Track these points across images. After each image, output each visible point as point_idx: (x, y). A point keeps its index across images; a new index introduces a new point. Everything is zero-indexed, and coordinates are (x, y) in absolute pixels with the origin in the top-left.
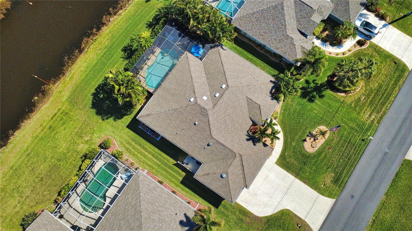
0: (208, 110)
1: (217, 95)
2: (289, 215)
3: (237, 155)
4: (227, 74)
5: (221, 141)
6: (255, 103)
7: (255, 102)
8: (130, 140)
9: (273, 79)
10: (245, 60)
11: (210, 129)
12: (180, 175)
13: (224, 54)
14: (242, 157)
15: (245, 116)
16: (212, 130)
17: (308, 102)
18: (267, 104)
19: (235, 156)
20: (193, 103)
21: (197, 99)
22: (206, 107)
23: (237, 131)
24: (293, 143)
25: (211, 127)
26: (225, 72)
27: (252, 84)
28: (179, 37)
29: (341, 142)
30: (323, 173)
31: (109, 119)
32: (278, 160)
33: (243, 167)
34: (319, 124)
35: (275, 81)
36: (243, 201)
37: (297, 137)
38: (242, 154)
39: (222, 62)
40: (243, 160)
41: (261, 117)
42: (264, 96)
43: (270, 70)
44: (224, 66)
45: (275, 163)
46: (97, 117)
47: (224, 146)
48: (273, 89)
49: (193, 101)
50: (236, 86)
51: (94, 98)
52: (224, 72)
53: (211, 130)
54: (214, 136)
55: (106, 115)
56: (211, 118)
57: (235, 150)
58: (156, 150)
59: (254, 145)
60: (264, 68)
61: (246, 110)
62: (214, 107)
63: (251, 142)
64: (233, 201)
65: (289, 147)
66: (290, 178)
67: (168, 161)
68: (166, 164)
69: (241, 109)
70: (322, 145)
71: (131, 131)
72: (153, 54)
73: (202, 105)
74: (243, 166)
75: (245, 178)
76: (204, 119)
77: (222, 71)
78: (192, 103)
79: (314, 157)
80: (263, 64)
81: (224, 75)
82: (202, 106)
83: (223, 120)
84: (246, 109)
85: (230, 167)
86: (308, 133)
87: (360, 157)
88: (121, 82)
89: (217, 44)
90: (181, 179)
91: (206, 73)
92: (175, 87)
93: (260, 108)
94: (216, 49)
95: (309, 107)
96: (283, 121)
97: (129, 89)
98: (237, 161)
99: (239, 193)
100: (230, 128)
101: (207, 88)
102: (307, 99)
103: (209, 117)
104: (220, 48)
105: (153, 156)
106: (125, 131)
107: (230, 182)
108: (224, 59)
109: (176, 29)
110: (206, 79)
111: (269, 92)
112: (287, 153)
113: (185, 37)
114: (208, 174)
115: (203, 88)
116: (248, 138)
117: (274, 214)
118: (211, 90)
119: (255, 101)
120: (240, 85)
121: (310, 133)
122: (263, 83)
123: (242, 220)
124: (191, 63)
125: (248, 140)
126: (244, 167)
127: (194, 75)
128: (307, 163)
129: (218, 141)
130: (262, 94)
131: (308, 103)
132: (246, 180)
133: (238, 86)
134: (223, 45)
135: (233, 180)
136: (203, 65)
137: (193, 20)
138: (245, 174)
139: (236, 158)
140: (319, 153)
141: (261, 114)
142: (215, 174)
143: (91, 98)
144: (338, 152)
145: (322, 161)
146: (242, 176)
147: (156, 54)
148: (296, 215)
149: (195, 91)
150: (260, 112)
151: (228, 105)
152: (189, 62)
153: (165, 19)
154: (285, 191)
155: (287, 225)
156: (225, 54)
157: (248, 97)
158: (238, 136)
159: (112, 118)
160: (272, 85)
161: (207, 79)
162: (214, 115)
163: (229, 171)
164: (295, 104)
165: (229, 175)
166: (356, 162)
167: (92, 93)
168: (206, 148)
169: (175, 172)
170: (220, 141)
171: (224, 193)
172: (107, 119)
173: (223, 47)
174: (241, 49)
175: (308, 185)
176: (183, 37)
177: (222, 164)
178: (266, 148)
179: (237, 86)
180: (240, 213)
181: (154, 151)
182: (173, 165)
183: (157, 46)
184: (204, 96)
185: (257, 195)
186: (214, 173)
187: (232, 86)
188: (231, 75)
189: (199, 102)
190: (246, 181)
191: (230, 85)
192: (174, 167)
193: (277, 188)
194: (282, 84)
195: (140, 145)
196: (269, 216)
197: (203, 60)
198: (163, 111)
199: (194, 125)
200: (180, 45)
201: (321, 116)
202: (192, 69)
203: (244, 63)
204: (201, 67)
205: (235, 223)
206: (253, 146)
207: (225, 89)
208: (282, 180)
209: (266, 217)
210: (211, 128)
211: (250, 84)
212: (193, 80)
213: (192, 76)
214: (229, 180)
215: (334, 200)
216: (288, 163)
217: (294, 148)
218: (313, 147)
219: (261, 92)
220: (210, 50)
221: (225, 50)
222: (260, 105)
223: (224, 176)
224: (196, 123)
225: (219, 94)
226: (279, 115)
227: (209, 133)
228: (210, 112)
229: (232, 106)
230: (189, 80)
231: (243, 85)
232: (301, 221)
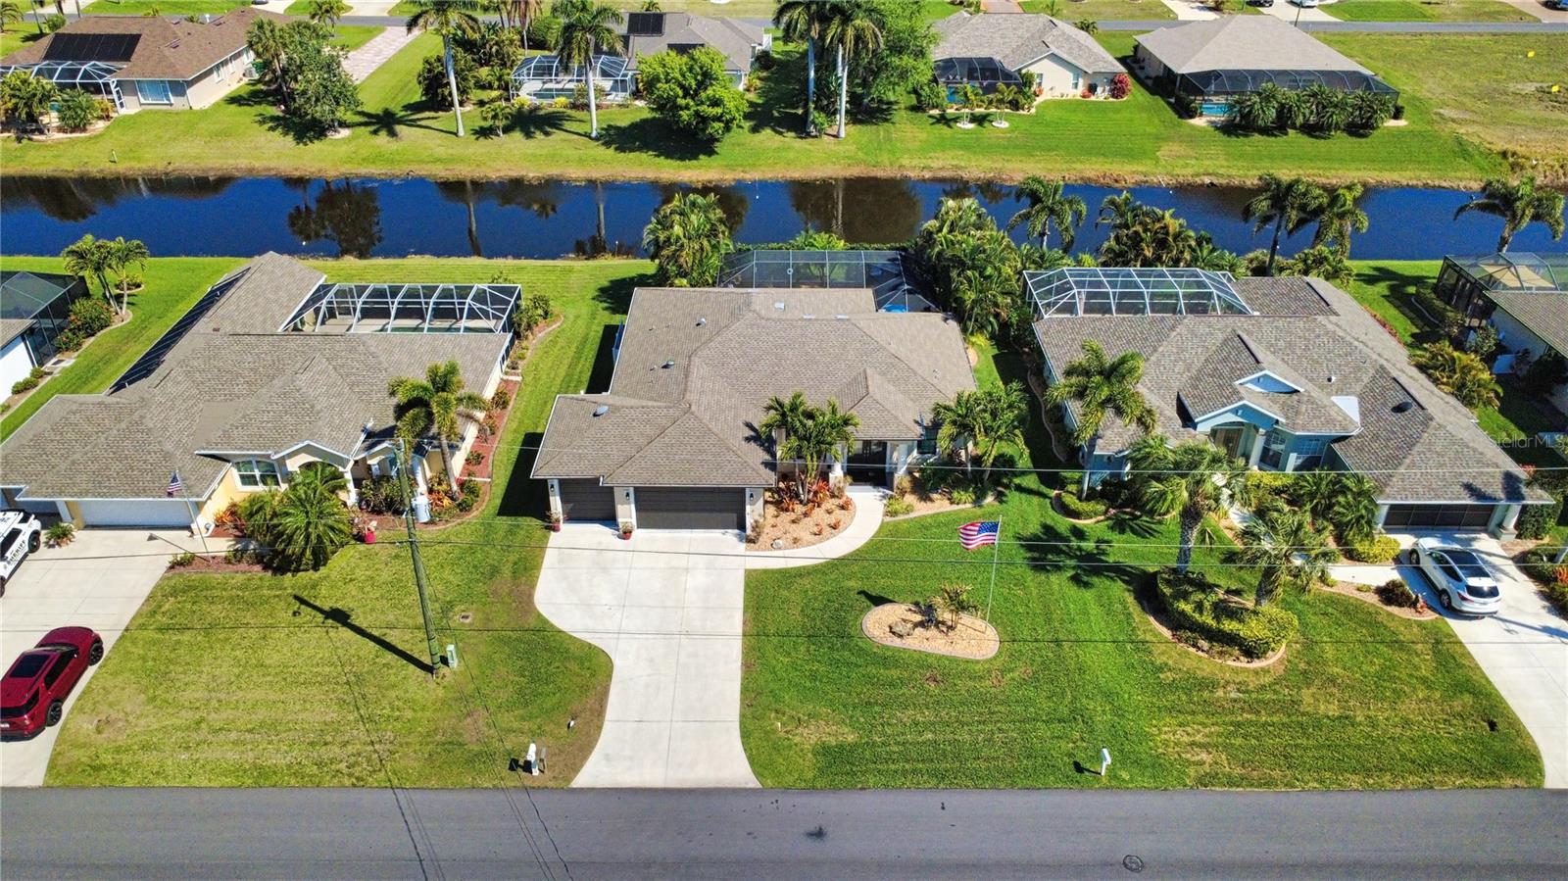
0: (752, 309)
2: (594, 674)
17: (1025, 561)
25: (717, 338)
27: (910, 364)
28: (886, 259)
30: (829, 704)
31: (602, 303)
36: (561, 551)
37: (884, 582)
38: (693, 409)
42: (909, 406)
45: (746, 571)
46: (594, 292)
47: (686, 378)
53: (709, 342)
54: (699, 356)
57: (692, 396)
59: (749, 440)
61: (830, 389)
63: (752, 433)
65: (832, 577)
69: (822, 377)
70: (926, 655)
71: (599, 332)
74: (663, 432)
76: (725, 321)
79: (860, 650)
84: (834, 389)
86: (925, 600)
98: (665, 414)
102: (1028, 555)
106: (594, 327)
112: (805, 581)
113: (899, 265)
117: (571, 637)
120: (878, 340)
123: (495, 574)
125: (751, 427)
128: (822, 639)
132: (626, 466)
133: (873, 337)
135: (604, 435)
138: (642, 453)
140: (891, 659)
144: (949, 715)
146: (630, 450)
157: (869, 373)
163: (624, 410)
165: (612, 418)
168: (655, 369)
171: (551, 448)
175: (744, 679)
179: (870, 334)
180: (517, 562)
184: (782, 304)
185: (604, 572)
190: (621, 466)
193: (665, 607)
196: (552, 624)
199: (694, 325)
205: (477, 565)
208: (706, 608)
209: (546, 621)
210: (712, 340)
211: (904, 360)
214: (598, 424)
215: (753, 782)
216: (775, 596)
218: (891, 631)
219: (912, 395)
223: (602, 410)
224: (703, 323)
225: (814, 317)
227: (696, 348)
228: (749, 316)
231: (886, 346)
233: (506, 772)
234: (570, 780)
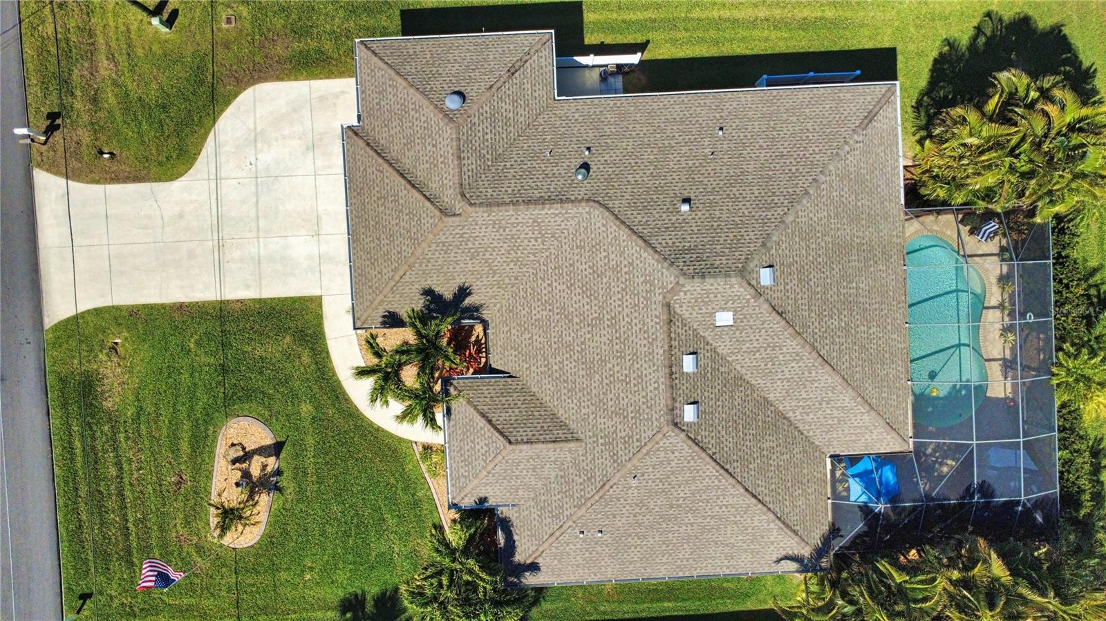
0: (682, 280)
1: (688, 363)
2: (161, 164)
3: (460, 206)
4: (712, 469)
5: (552, 211)
6: (534, 439)
7: (535, 446)
8: (849, 14)
9: (530, 580)
10: (681, 574)
11: (623, 223)
12: (603, 27)
13: (772, 539)
14: (438, 213)
15: (533, 368)
16: (613, 226)
17: (360, 592)
18: (489, 468)
19: (463, 195)
20: (752, 265)
21: (752, 291)
22: (694, 287)
23: (522, 293)
24: (310, 408)
25: (624, 233)
26: (722, 471)
27: (592, 501)
28: (984, 482)
29: (155, 534)
30: (143, 385)
31: (971, 32)
32: (319, 317)
33: (409, 182)
34: (270, 541)
35: (518, 577)
36: (337, 96)
37: (310, 441)
38: (446, 219)
39: (760, 506)
40: (427, 204)
41: (475, 408)
42: (520, 493)
43: (566, 610)
44: (742, 490)
45: (320, 297)
46: (1018, 10)
47: (528, 203)
48: (506, 541)
49: (758, 273)
50: (647, 448)
51: (1075, 61)
52: (727, 470)
53: (618, 223)
54: (588, 213)
55: (994, 35)
56: (649, 260)
57: (479, 214)
58: (739, 49)
59: (428, 292)
60: (592, 602)
61: (545, 389)
62: (668, 305)
63: (448, 294)
64: (363, 47)
65: (316, 388)
66: (239, 289)
67: (674, 42)
68: (672, 24)
69: (565, 381)
70: (209, 477)
71: (869, 45)
72: (1004, 359)
73: (714, 285)
74: (413, 186)
75: (379, 154)
76: (670, 242)
77: (736, 468)
78: (756, 262)
79: (208, 415)
80: (604, 613)
81: (717, 456)
82: (715, 277)
83: (601, 292)
84: (548, 398)
85: (455, 143)
86: (284, 482)
87: (62, 530)
88: (1076, 139)
89: (825, 563)
90: (589, 17)
91: (785, 418)
92: (854, 284)
93: (501, 433)
94: (816, 539)
95: (341, 576)
96: (396, 459)
97: (1023, 139)
98: (445, 183)
99: (363, 92)
100: (555, 284)
101: (743, 364)
102: (369, 598)
103: (658, 262)
104: (806, 552)
105: (735, 21)
106: (889, 31)
107: (417, 97)
108: (760, 518)
109: (1018, 503)
110: (771, 397)
111: (513, 518)
112: (306, 359)
113: (963, 498)
114: (512, 72)
115: (757, 355)
116: (468, 301)
117: (210, 130)
118: (722, 369)
119: (540, 446)
120: (635, 461)
121: (277, 488)
122: (557, 534)
123: (300, 32)
124: (868, 418)
125: (463, 292)
126: (409, 187)
127: (825, 377)
128: (220, 378)
129: (562, 201)
130: (532, 495)
131: (355, 588)
132: (368, 149)
133: (639, 456)
134: (797, 571)
135: (412, 113)
136: (817, 443)
137: (997, 579)
138: (386, 166)
139: (458, 190)
140: (202, 444)
141: (483, 415)
142: (491, 87)
143: (1087, 59)
144: (141, 492)
145: (174, 424)
146: (394, 151)
147: (995, 370)
148: (137, 179)
149: (778, 318)
150: (490, 422)
151: (621, 357)
152: (873, 413)
153: (1082, 512)
154: (225, 233)
155: (145, 126)
156: (772, 543)
157: (573, 445)
158: (507, 281)
159: (964, 40)
160: (520, 557)
161: (765, 399)
162: (645, 282)
163: (449, 131)
164: (396, 549)
165: (436, 119)
166: (60, 502)
167: (1098, 75)
168: (587, 153)
169: (624, 21)
170: (556, 209)
171: (411, 52)
172: (979, 30)
173: (793, 566)
174: (722, 609)
175: (163, 306)
176: (969, 492)
177: (488, 137)
178: (381, 312)
179: (644, 451)
180: (320, 52)
181: (743, 39)
182: (648, 42)
183: (1013, 400)
184: (731, 323)
185: (308, 149)
186: (495, 87)
187: (660, 436)
188: (694, 479)
189: (735, 286)
190: (368, 144)
191: (671, 431)
192: (640, 39)
193: (258, 218)
194: (486, 583)
195: (804, 25)
196: (222, 111)
197: (828, 461)
198: (831, 167)
199: (686, 195)
200: (941, 464)
201: (283, 575)
202: (846, 398)
203: (679, 562)
204: (818, 432)
205: (313, 9)
206: (427, 284)
207: (677, 405)
208: (259, 263)
209: (228, 103)
210: (623, 227)
211: (601, 494)
212: (814, 355)
213: (828, 368)
214: (426, 103)
215: (50, 321)
216: (283, 330)
217: (294, 397)
218: (233, 445)
219: (543, 498)
220: (833, 517)
221: (781, 559)
222: (510, 442)
223: (451, 101)
224: (685, 208)
225: (685, 369)
226: (424, 467)
227: (616, 205)
228: (668, 277)
229: (609, 365)
230: (827, 348)
231: (625, 470)
232: (108, 176)
233: (45, 110)
234: (39, 166)
